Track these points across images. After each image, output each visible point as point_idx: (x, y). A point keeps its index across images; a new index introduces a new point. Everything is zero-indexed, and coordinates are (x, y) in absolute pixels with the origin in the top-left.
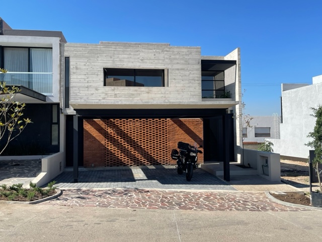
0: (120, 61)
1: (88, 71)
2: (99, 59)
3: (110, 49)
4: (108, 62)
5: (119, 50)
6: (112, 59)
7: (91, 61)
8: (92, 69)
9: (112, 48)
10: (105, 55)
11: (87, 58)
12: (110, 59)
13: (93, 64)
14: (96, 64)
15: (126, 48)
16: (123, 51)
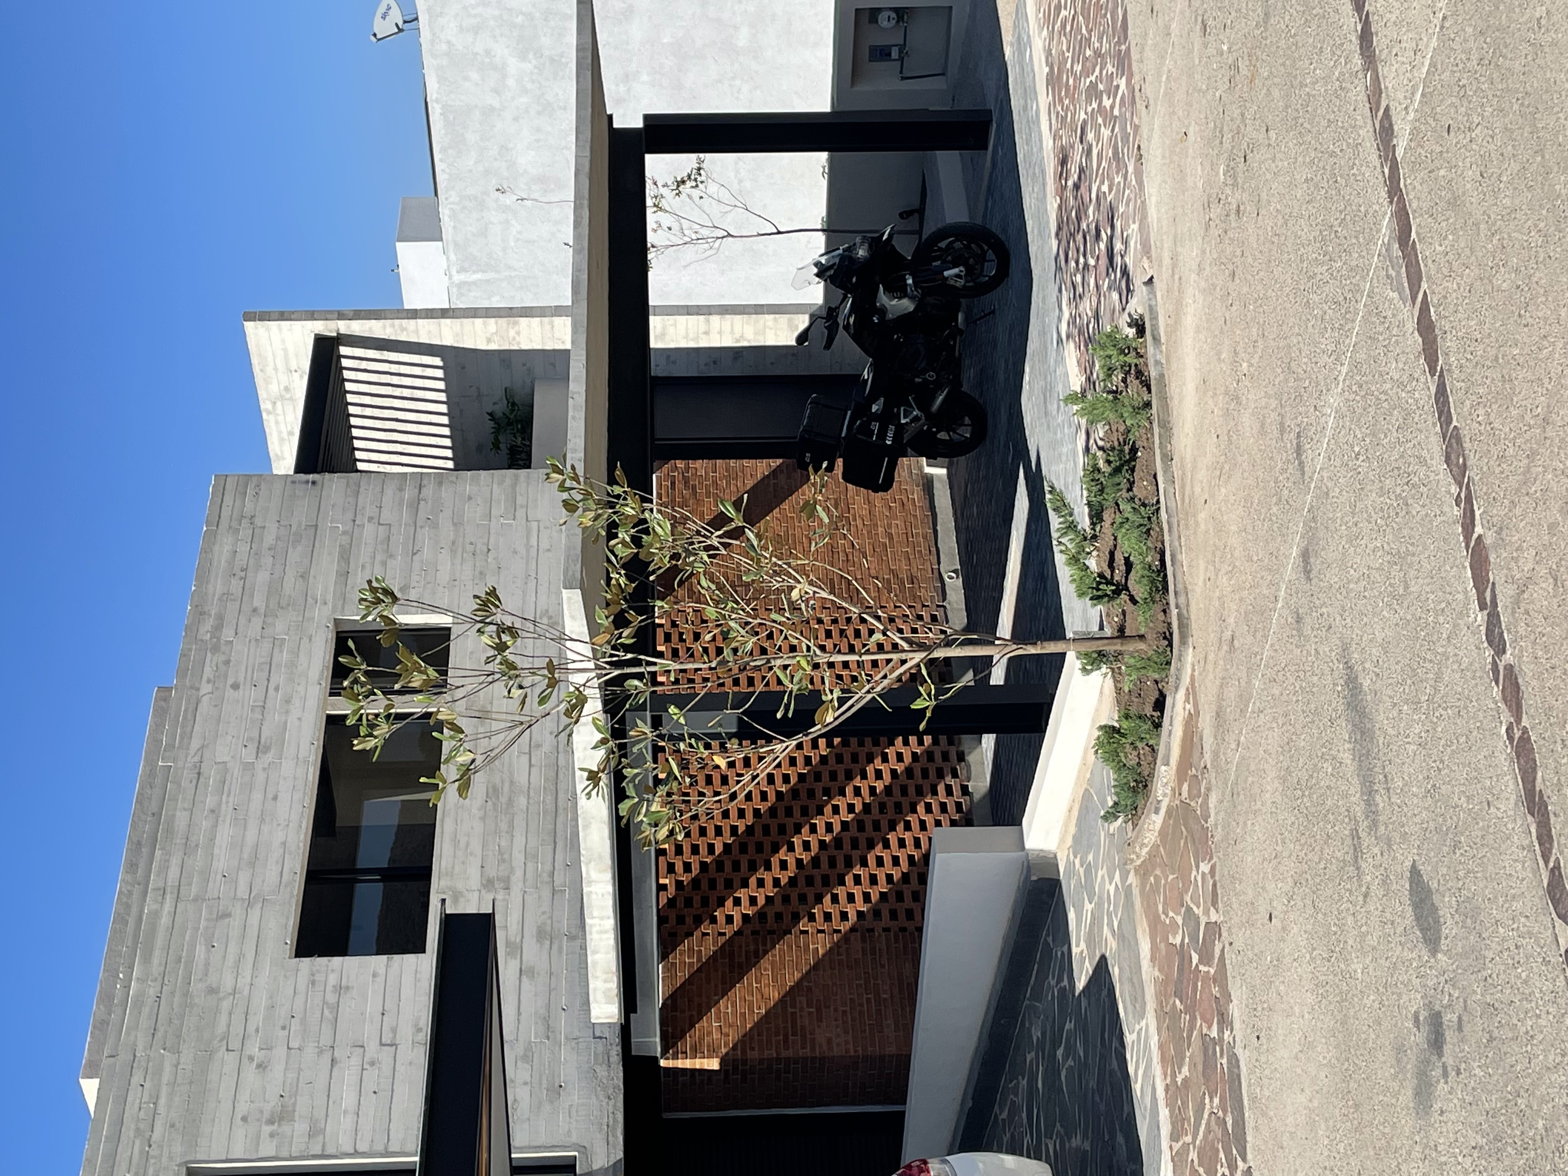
0: (252, 864)
1: (310, 1050)
2: (228, 983)
3: (165, 920)
4: (252, 933)
5: (173, 873)
6: (238, 911)
7: (237, 1029)
8: (295, 1025)
9: (156, 915)
10: (200, 951)
11: (210, 1054)
12: (235, 923)
13: (257, 1019)
14: (260, 1002)
15: (170, 831)
16: (188, 848)
